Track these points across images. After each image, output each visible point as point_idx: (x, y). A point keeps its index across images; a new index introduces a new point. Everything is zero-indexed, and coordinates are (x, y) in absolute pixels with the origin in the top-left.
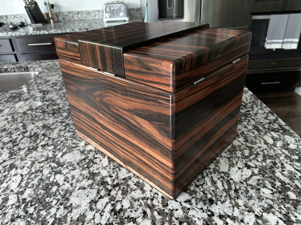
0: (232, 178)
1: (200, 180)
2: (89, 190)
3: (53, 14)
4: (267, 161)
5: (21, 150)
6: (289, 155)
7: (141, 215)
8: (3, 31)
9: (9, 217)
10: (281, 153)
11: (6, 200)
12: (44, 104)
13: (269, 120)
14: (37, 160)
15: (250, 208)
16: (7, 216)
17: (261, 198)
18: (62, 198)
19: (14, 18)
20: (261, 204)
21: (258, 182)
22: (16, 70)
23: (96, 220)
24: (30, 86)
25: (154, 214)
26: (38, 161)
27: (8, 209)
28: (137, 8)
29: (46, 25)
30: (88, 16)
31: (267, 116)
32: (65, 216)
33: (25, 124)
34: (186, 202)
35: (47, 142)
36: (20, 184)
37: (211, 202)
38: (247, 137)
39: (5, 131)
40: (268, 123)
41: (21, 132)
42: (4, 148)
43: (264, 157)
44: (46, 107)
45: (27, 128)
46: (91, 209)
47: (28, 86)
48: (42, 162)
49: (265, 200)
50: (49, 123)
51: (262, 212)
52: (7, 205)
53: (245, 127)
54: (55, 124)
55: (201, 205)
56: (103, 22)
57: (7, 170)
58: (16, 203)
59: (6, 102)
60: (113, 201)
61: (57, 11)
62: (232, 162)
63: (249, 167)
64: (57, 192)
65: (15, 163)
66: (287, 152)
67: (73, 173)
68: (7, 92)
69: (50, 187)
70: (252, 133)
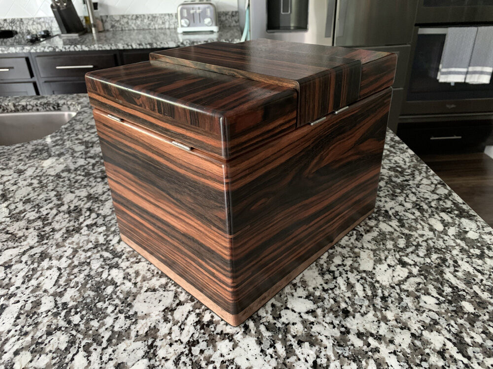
0: (378, 280)
1: (330, 281)
2: (161, 292)
3: (97, 18)
4: (432, 256)
5: (56, 233)
6: (467, 248)
7: (241, 330)
8: (15, 44)
9: (43, 328)
10: (454, 245)
11: (37, 304)
12: (87, 162)
13: (438, 194)
14: (81, 247)
15: (404, 323)
16: (40, 326)
17: (422, 309)
18: (122, 303)
19: (33, 24)
20: (420, 318)
21: (417, 286)
22: (40, 108)
23: (173, 335)
24: (65, 135)
25: (260, 329)
26: (82, 249)
27: (41, 318)
28: (233, 12)
29: (85, 36)
30: (152, 23)
31: (436, 188)
32: (126, 329)
33: (61, 193)
34: (307, 313)
35: (95, 220)
36: (57, 281)
37: (346, 313)
38: (403, 220)
39: (30, 202)
40: (437, 199)
41: (54, 204)
42: (30, 228)
43: (427, 251)
44: (91, 167)
45: (63, 198)
46: (166, 320)
47: (61, 134)
48: (89, 250)
49: (427, 313)
50: (97, 192)
51: (422, 330)
52: (39, 311)
53: (400, 205)
54: (106, 194)
55: (331, 317)
56: (177, 33)
57: (36, 260)
58: (53, 309)
59: (27, 157)
60: (199, 309)
61: (102, 14)
62: (379, 256)
63: (404, 264)
64: (113, 294)
65: (48, 251)
66: (463, 244)
67: (136, 267)
68: (29, 143)
69: (103, 287)
70: (411, 213)
